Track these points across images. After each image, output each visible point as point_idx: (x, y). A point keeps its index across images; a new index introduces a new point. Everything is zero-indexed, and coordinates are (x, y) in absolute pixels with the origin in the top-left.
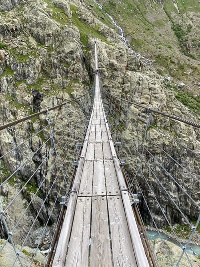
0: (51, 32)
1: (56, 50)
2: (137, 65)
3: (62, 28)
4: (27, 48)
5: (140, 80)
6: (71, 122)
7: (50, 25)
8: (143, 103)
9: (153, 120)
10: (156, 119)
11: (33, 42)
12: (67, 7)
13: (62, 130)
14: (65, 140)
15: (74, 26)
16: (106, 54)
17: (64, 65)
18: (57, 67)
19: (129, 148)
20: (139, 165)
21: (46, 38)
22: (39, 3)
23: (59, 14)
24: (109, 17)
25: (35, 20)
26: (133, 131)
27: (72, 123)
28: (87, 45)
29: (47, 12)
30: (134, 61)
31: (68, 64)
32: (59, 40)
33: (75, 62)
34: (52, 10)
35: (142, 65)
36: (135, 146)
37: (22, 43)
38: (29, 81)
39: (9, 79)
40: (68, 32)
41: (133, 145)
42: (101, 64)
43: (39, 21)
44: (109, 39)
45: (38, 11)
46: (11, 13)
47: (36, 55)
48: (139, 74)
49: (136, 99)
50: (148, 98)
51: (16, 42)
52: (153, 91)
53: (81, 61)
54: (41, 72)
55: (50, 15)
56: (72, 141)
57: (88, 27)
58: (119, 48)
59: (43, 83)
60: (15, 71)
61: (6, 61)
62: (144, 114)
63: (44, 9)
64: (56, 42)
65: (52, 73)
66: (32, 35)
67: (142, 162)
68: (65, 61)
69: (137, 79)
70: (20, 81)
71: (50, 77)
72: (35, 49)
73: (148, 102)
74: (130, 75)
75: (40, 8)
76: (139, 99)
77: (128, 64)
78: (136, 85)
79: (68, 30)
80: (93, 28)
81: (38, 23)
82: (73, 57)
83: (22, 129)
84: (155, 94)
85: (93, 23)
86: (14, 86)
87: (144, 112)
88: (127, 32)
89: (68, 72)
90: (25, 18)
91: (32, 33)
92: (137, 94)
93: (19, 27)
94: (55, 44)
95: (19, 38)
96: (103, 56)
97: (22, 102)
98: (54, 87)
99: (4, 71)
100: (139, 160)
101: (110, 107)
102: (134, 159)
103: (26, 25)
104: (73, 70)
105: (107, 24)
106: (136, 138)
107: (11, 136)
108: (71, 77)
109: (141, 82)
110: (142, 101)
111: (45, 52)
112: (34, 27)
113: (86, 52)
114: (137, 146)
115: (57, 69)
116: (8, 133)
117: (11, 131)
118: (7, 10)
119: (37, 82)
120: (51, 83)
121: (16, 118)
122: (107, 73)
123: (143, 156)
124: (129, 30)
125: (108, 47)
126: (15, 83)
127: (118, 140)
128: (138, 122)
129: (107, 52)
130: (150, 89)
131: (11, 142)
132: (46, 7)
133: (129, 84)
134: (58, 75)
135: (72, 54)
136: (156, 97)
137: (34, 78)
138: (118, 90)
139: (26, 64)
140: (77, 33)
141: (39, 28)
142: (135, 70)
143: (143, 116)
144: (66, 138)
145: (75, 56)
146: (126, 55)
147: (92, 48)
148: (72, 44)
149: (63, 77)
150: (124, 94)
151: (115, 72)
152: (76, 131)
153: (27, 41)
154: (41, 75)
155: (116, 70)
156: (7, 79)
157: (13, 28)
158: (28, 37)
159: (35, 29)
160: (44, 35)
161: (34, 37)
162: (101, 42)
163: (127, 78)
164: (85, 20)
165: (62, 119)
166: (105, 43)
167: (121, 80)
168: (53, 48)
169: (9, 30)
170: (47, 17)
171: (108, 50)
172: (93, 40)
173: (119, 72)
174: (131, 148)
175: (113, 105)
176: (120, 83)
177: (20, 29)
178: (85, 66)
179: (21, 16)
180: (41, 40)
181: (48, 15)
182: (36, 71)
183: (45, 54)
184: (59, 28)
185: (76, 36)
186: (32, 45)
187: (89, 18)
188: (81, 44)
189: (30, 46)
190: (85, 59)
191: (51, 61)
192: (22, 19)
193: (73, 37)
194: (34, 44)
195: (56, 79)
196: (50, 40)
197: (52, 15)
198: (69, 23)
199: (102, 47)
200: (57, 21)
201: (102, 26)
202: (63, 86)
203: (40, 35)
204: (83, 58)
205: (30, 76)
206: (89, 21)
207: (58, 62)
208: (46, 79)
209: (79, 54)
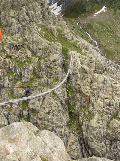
0: (41, 47)
1: (44, 59)
2: (102, 69)
3: (50, 44)
4: (24, 57)
5: (104, 80)
7: (41, 43)
8: (107, 98)
9: (115, 112)
10: (118, 111)
11: (29, 53)
12: (54, 31)
13: (43, 116)
14: (45, 125)
15: (58, 43)
16: (79, 62)
17: (49, 69)
18: (44, 71)
19: (95, 134)
20: (103, 149)
21: (38, 51)
22: (36, 28)
23: (49, 35)
24: (87, 35)
25: (32, 39)
26: (99, 120)
27: (51, 111)
28: (66, 56)
29: (41, 34)
30: (100, 66)
31: (52, 69)
32: (46, 52)
33: (57, 67)
34: (44, 33)
35: (106, 70)
36: (101, 132)
37: (22, 54)
38: (24, 80)
39: (10, 78)
40: (53, 47)
41: (98, 132)
42: (75, 69)
44: (83, 51)
45: (35, 34)
46: (17, 35)
47: (30, 62)
48: (104, 76)
49: (101, 95)
50: (110, 95)
51: (17, 54)
52: (115, 89)
53: (61, 67)
54: (33, 74)
56: (50, 126)
57: (68, 43)
58: (90, 58)
59: (33, 81)
60: (15, 73)
61: (9, 66)
62: (107, 107)
63: (39, 32)
64: (44, 53)
65: (40, 75)
66: (29, 49)
67: (106, 147)
68: (49, 67)
69: (102, 80)
70: (18, 80)
71: (38, 77)
72: (30, 58)
73: (111, 98)
74: (97, 77)
75: (36, 32)
76: (104, 95)
77: (95, 69)
78: (101, 84)
80: (72, 44)
81: (34, 41)
82: (55, 64)
83: (15, 115)
84: (116, 91)
85: (72, 41)
86: (13, 83)
87: (108, 105)
88: (101, 45)
89: (51, 74)
90: (25, 38)
91: (29, 48)
92: (102, 91)
93: (21, 44)
94: (44, 55)
95: (20, 51)
96: (77, 64)
97: (17, 95)
98: (41, 85)
99: (7, 73)
100: (104, 145)
101: (81, 100)
102: (100, 144)
103: (25, 43)
104: (55, 73)
105: (85, 40)
106: (101, 126)
107: (6, 120)
108: (53, 77)
109: (105, 82)
110: (106, 96)
111: (37, 60)
112: (30, 44)
113: (65, 61)
114: (102, 133)
115: (44, 72)
116: (5, 117)
117: (7, 116)
118: (14, 33)
119: (29, 81)
120: (39, 82)
121: (12, 106)
122: (79, 75)
123: (107, 142)
124: (102, 44)
125: (82, 57)
126: (14, 81)
127: (87, 127)
128: (103, 113)
129: (80, 60)
130: (112, 87)
131: (5, 124)
132: (40, 31)
133: (96, 83)
134: (44, 76)
135: (55, 62)
136: (117, 94)
137: (27, 78)
138: (87, 87)
139: (23, 68)
140: (60, 48)
141: (34, 45)
142: (101, 73)
143: (107, 109)
144: (46, 123)
145: (57, 63)
146: (94, 62)
147: (69, 58)
148: (55, 55)
149: (47, 77)
150: (92, 91)
151: (85, 75)
152: (54, 117)
153: (25, 53)
154: (33, 76)
155: (86, 73)
156: (9, 78)
157: (16, 45)
158: (26, 51)
159: (31, 46)
160: (37, 49)
161: (30, 50)
162: (77, 53)
163: (95, 79)
164: (66, 38)
165: (44, 108)
166: (79, 54)
167: (90, 81)
168: (42, 58)
169: (14, 46)
171: (81, 59)
172: (70, 52)
173: (89, 75)
174: (96, 134)
175: (83, 98)
176: (89, 82)
177: (22, 45)
178: (64, 70)
179: (23, 37)
180: (35, 52)
181: (40, 36)
182: (29, 73)
183: (36, 61)
184: (47, 44)
185: (58, 50)
186: (28, 55)
187: (69, 37)
188: (62, 55)
189: (27, 56)
190: (64, 65)
191: (40, 67)
192: (23, 39)
193: (57, 50)
194: (30, 55)
195: (42, 79)
196: (40, 52)
197: (43, 36)
198: (55, 41)
199: (77, 57)
200: (47, 40)
201: (79, 42)
202: (47, 84)
203: (34, 49)
204: (62, 65)
205: (24, 76)
206: (70, 39)
207: (45, 67)
208: (36, 79)
209: (60, 62)
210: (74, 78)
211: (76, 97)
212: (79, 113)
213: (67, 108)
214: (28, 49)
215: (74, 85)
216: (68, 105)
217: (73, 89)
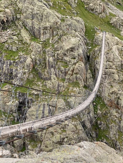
0: (48, 25)
3: (63, 20)
4: (17, 42)
6: (64, 139)
7: (47, 17)
11: (25, 36)
15: (78, 18)
16: (117, 53)
17: (61, 64)
18: (52, 67)
21: (42, 32)
23: (61, 3)
25: (30, 10)
27: (66, 140)
29: (46, 1)
31: (66, 64)
32: (57, 34)
33: (75, 61)
37: (12, 37)
38: (16, 82)
40: (70, 25)
42: (109, 65)
43: (35, 12)
47: (27, 52)
53: (84, 60)
54: (32, 72)
55: (49, 5)
57: (96, 18)
59: (33, 85)
64: (53, 36)
65: (45, 74)
66: (25, 28)
71: (42, 78)
72: (27, 44)
79: (69, 23)
80: (102, 19)
81: (35, 14)
82: (73, 55)
85: (103, 13)
89: (66, 73)
90: (19, 9)
91: (25, 26)
93: (10, 18)
94: (52, 39)
95: (9, 31)
96: (112, 55)
97: (4, 109)
98: (45, 92)
103: (18, 17)
104: (73, 71)
111: (39, 48)
112: (28, 18)
113: (90, 50)
115: (52, 70)
120: (42, 86)
122: (117, 76)
125: (121, 43)
129: (118, 50)
134: (53, 76)
135: (72, 51)
137: (21, 79)
139: (14, 62)
140: (81, 26)
141: (35, 20)
145: (76, 54)
147: (98, 45)
148: (73, 40)
149: (58, 79)
153: (18, 34)
154: (31, 76)
157: (3, 20)
158: (20, 30)
159: (29, 22)
160: (40, 28)
161: (27, 30)
162: (111, 37)
164: (92, 10)
166: (116, 38)
168: (49, 43)
170: (45, 7)
171: (120, 47)
172: (101, 35)
177: (12, 21)
178: (88, 66)
179: (15, 6)
180: (36, 34)
181: (46, 5)
182: (26, 70)
183: (39, 50)
184: (58, 20)
185: (79, 30)
186: (24, 39)
187: (98, 7)
188: (85, 39)
189: (21, 41)
190: (88, 57)
191: (45, 59)
192: (15, 10)
193: (76, 31)
194: (27, 38)
195: (49, 82)
196: (46, 34)
197: (51, 4)
198: (72, 14)
199: (112, 44)
200: (58, 12)
201: (115, 16)
202: (58, 90)
203: (35, 28)
204: (86, 57)
205: (17, 76)
206: (98, 10)
207: (54, 60)
208: (37, 81)
209: (81, 51)
210: (106, 81)
211: (111, 116)
212: (116, 145)
213: (94, 135)
214: (23, 27)
215: (107, 94)
216: (96, 129)
217: (106, 101)
